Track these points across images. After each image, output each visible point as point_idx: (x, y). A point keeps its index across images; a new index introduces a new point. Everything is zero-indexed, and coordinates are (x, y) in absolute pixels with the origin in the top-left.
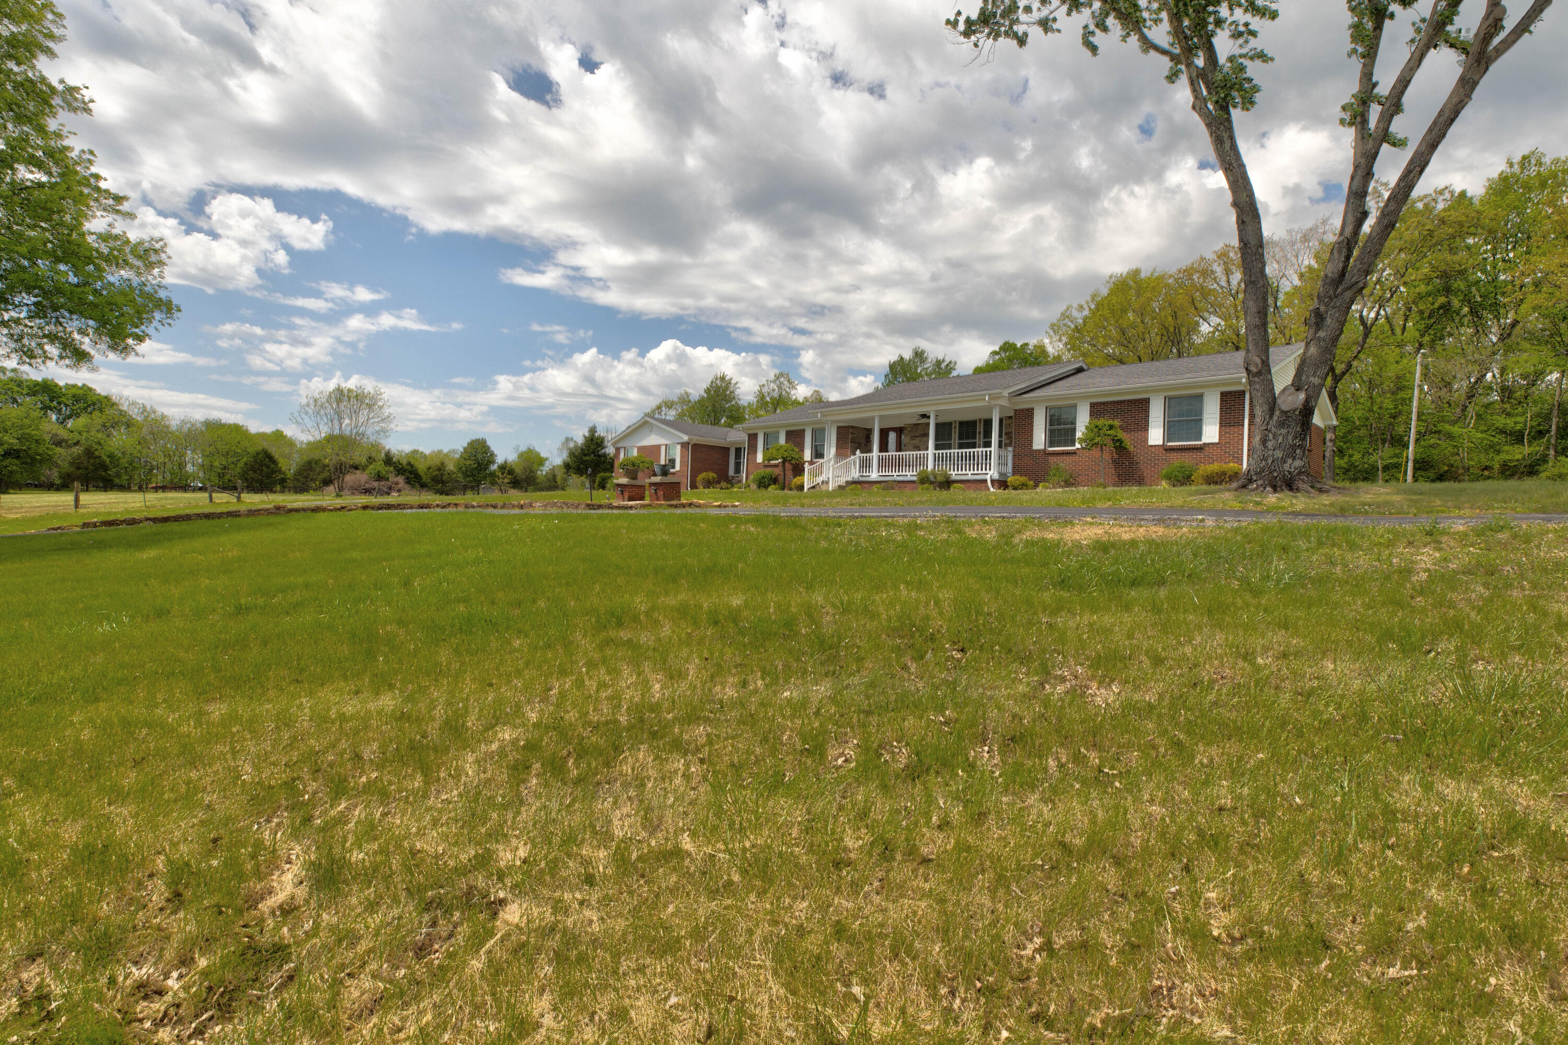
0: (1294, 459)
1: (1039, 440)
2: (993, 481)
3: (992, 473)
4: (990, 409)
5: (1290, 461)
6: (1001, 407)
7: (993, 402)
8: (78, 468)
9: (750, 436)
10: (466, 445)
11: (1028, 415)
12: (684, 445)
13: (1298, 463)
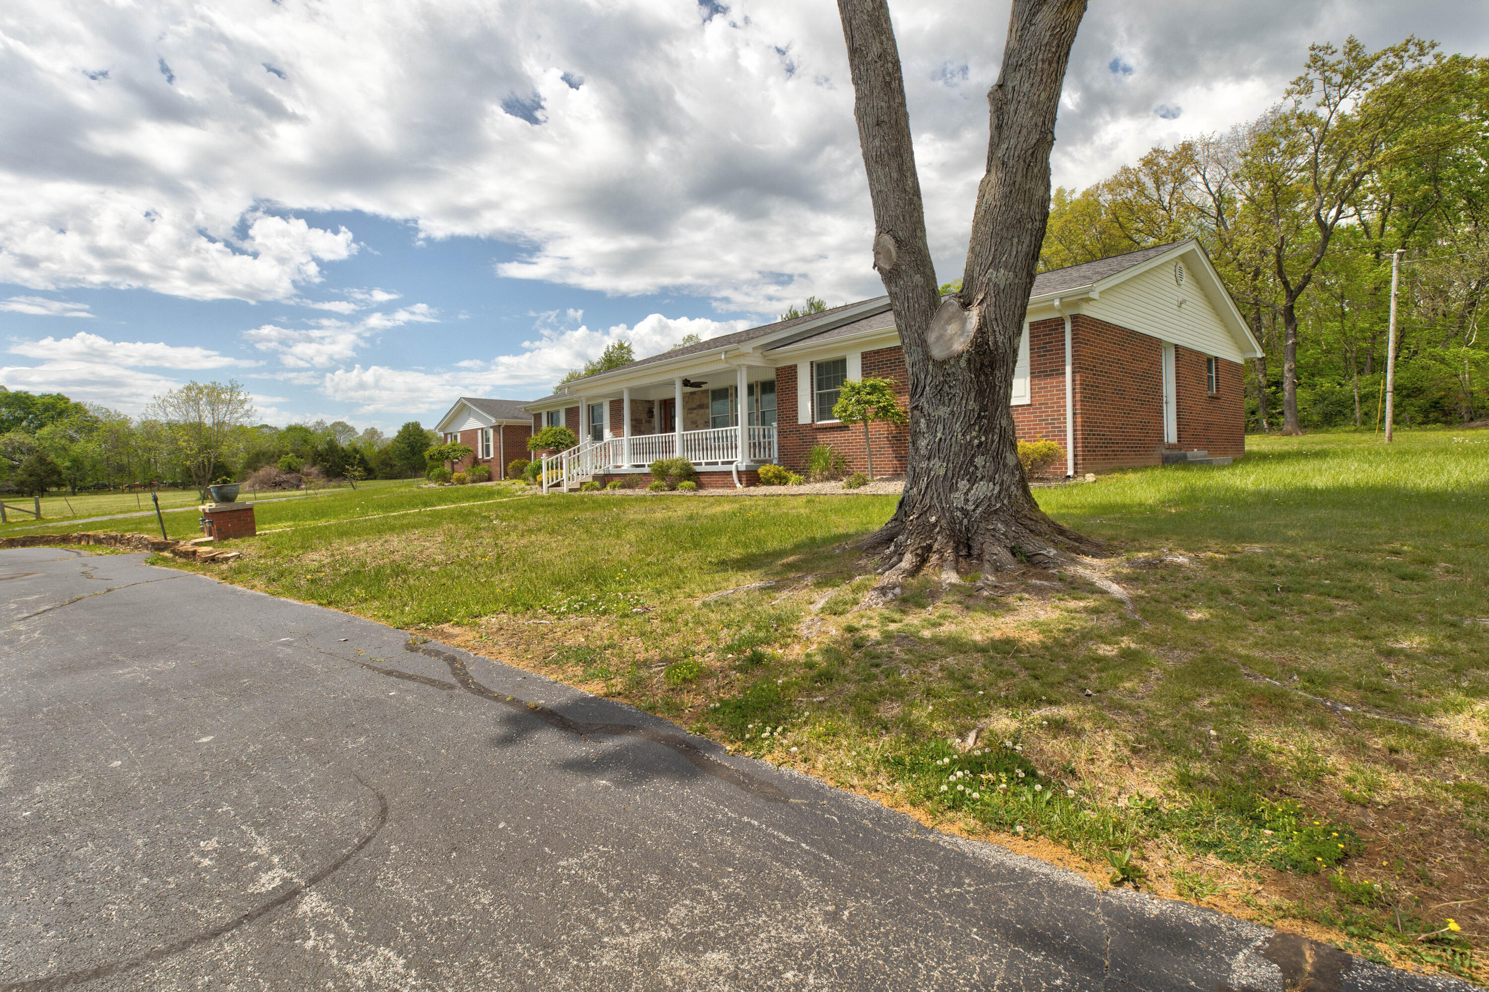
0: (973, 481)
1: (805, 412)
2: (739, 473)
3: (741, 460)
4: (733, 372)
5: (963, 484)
6: (750, 368)
7: (735, 362)
8: (31, 476)
9: (535, 417)
10: (400, 428)
11: (789, 374)
12: (496, 429)
13: (982, 489)
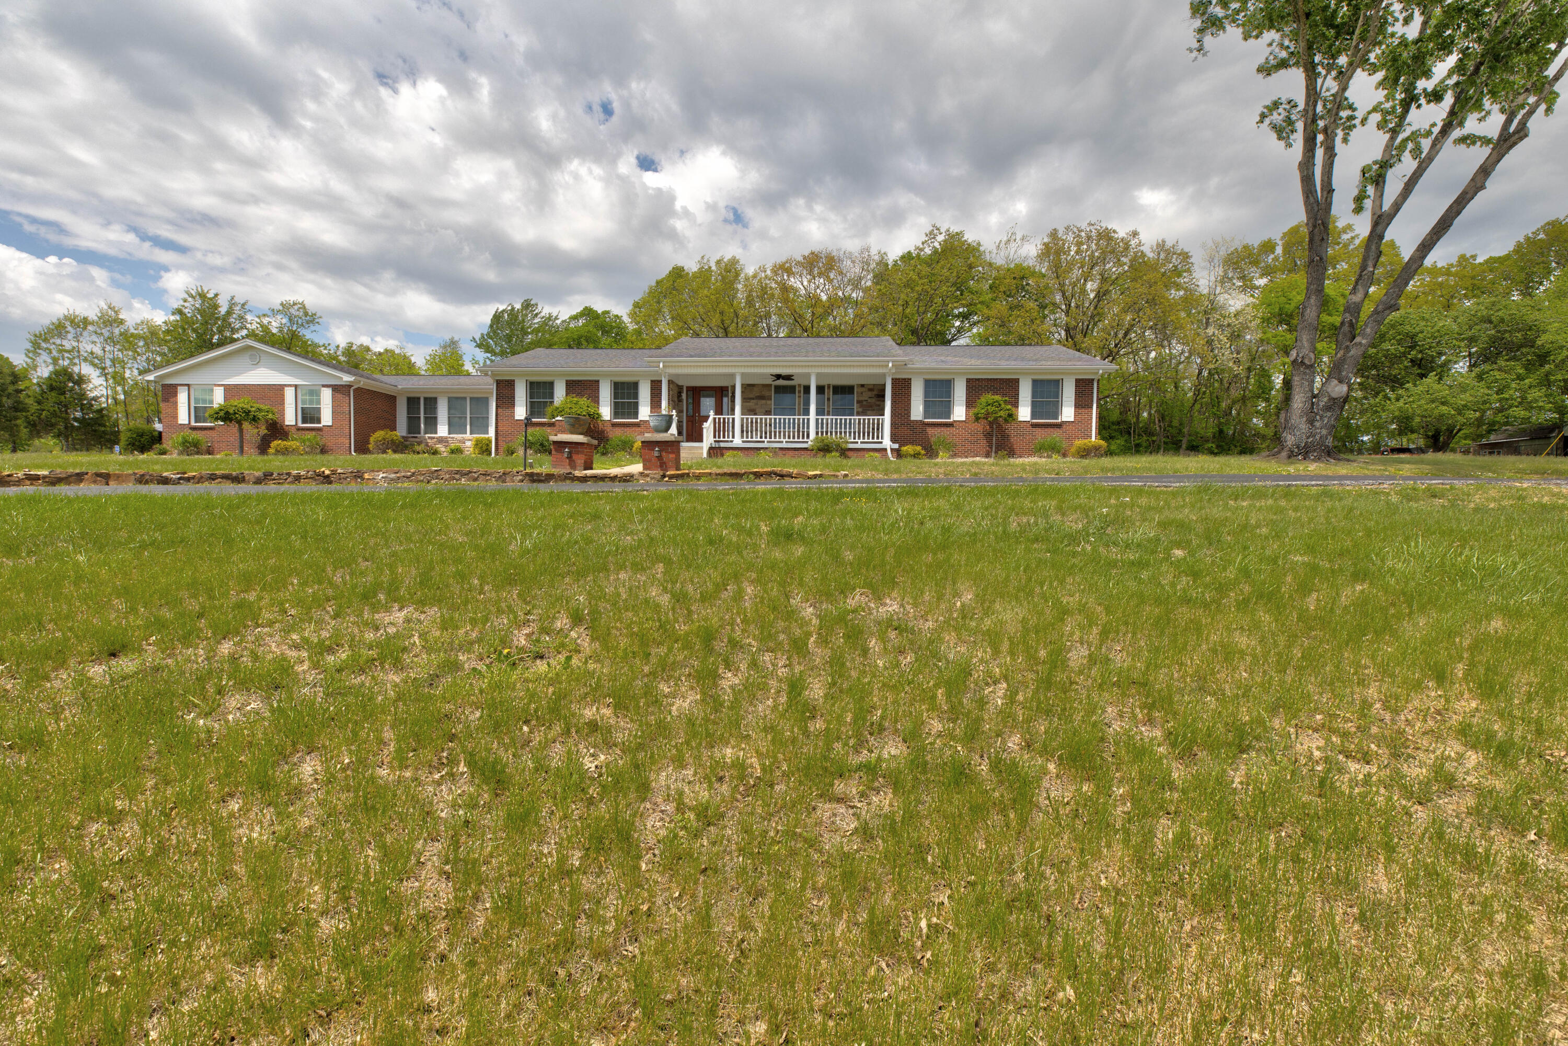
1: (917, 411)
2: (892, 449)
3: (887, 441)
9: (499, 383)
11: (905, 384)
12: (337, 389)
